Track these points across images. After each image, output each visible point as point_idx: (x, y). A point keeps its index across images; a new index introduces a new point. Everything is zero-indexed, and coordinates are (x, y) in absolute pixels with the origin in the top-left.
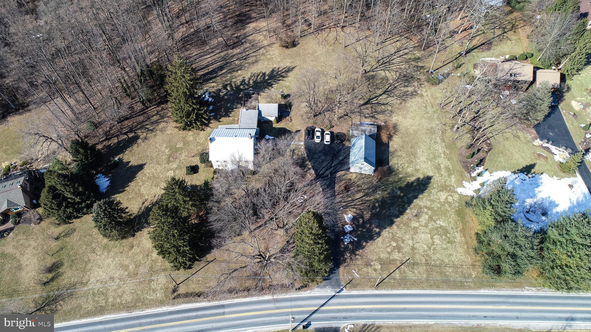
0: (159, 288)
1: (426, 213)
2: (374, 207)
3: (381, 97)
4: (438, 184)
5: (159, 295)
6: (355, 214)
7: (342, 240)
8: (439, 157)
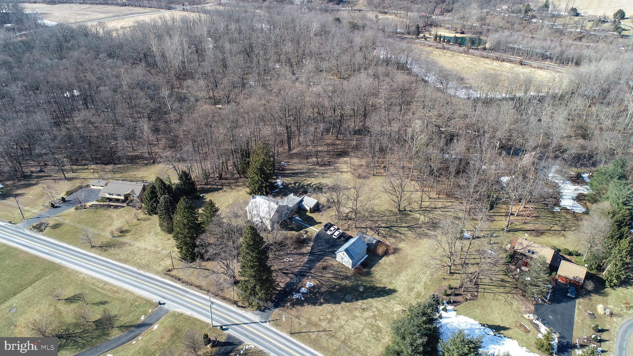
0: (163, 265)
1: (374, 312)
2: (334, 288)
3: (403, 229)
4: (401, 299)
5: (160, 269)
6: (316, 285)
7: (294, 294)
8: (419, 283)
